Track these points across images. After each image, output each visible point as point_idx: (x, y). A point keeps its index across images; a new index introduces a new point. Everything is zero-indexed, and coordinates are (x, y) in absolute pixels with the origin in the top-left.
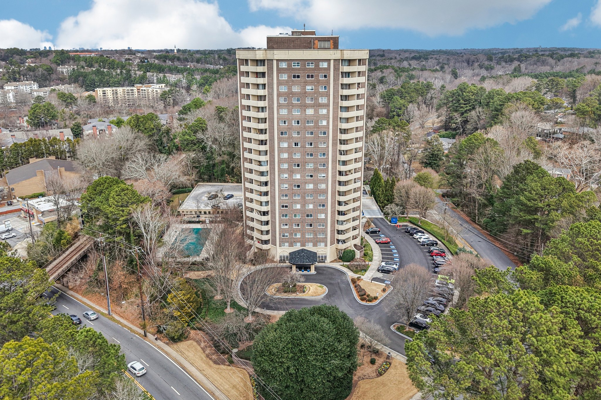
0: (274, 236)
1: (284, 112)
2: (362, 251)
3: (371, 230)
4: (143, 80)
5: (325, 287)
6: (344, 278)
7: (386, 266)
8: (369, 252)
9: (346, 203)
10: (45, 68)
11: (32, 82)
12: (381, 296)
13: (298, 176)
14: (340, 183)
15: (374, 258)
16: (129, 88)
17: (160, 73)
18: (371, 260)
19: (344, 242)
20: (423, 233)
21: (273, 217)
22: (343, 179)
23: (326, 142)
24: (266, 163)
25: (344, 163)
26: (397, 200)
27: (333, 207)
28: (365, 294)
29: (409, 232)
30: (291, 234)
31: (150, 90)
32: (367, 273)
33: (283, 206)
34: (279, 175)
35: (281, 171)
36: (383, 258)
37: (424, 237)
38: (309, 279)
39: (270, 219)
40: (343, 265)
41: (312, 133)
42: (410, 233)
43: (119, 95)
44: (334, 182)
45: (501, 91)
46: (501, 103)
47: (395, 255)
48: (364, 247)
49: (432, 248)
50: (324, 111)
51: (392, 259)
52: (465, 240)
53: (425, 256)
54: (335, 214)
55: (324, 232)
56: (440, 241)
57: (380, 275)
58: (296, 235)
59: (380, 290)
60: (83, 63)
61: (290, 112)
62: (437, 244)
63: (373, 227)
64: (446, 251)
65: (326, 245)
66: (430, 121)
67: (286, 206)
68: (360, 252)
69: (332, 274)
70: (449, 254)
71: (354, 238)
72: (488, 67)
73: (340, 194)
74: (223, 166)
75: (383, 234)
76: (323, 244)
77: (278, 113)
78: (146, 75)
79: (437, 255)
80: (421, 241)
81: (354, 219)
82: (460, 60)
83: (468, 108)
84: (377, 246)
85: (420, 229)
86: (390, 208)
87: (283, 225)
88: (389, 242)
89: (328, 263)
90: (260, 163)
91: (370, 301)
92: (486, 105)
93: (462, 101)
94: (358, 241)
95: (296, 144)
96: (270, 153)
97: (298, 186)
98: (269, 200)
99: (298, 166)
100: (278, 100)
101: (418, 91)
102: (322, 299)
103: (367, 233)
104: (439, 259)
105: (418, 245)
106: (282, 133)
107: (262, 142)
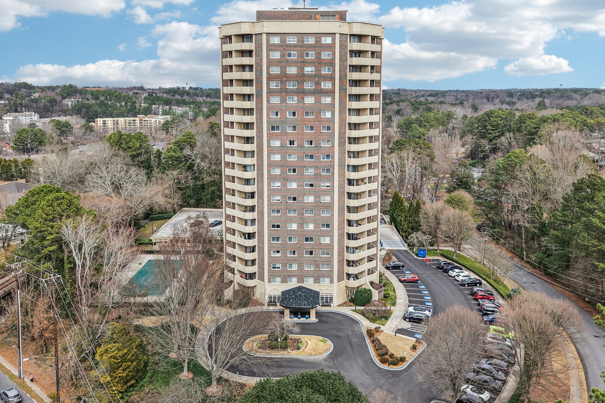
0: (261, 268)
1: (276, 100)
2: (382, 291)
3: (392, 264)
4: (147, 112)
5: (329, 342)
6: (357, 329)
7: (415, 313)
8: (391, 293)
9: (358, 223)
10: (48, 99)
11: (33, 113)
12: (410, 357)
13: (294, 185)
14: (350, 195)
15: (398, 301)
16: (132, 119)
17: (167, 105)
18: (394, 304)
19: (356, 277)
20: (462, 269)
21: (261, 241)
22: (354, 189)
23: (330, 139)
24: (252, 167)
25: (355, 168)
26: (424, 227)
27: (341, 228)
28: (386, 354)
29: (442, 268)
30: (284, 265)
31: (153, 120)
32: (389, 322)
33: (274, 226)
34: (269, 184)
35: (272, 178)
36: (410, 301)
37: (463, 275)
38: (306, 329)
39: (256, 244)
40: (355, 311)
41: (312, 128)
42: (444, 270)
43: (120, 125)
44: (341, 194)
45: (533, 115)
46: (535, 126)
47: (426, 298)
48: (384, 286)
49: (475, 289)
50: (327, 100)
51: (423, 303)
52: (514, 280)
53: (467, 299)
54: (344, 237)
55: (329, 263)
56: (485, 280)
57: (407, 325)
58: (291, 266)
59: (408, 348)
60: (89, 96)
61: (283, 100)
62: (480, 283)
63: (394, 261)
64: (495, 293)
65: (332, 282)
66: (454, 151)
67: (278, 226)
68: (379, 292)
69: (339, 322)
70: (499, 297)
71: (371, 272)
72: (509, 102)
73: (350, 209)
74: (213, 188)
75: (408, 270)
76: (327, 280)
77: (268, 101)
78: (151, 107)
79: (483, 298)
80: (459, 280)
81: (370, 246)
82: (479, 96)
83: (497, 134)
84: (401, 285)
85: (456, 265)
86: (415, 237)
87: (274, 252)
88: (417, 280)
89: (334, 308)
90: (245, 167)
91: (395, 363)
92: (518, 131)
93: (489, 127)
94: (375, 278)
95: (292, 143)
96: (258, 155)
97: (295, 199)
98: (256, 217)
99: (294, 171)
100: (268, 84)
101: (438, 120)
102: (325, 360)
103: (387, 268)
104: (488, 305)
105: (455, 285)
106: (273, 128)
107: (248, 140)
